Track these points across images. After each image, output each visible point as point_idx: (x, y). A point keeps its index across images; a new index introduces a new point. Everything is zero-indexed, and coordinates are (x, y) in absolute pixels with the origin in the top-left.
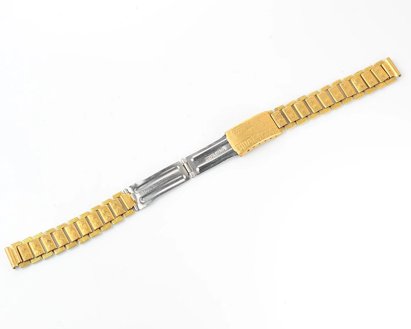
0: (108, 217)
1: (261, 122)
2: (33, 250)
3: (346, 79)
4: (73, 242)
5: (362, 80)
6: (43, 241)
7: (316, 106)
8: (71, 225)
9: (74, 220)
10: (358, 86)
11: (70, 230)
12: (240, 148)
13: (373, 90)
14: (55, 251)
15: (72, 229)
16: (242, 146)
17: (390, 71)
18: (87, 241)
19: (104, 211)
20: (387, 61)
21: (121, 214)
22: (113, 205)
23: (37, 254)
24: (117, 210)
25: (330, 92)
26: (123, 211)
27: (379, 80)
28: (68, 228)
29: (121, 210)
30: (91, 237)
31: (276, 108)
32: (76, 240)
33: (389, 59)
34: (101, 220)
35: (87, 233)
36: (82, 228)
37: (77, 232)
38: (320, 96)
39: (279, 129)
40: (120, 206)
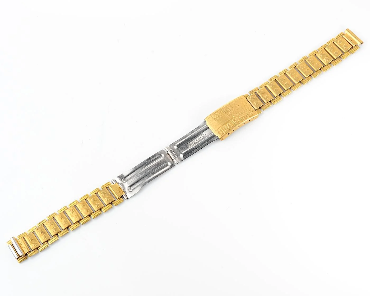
0: (98, 205)
1: (238, 106)
2: (29, 243)
3: (311, 55)
4: (64, 229)
5: (327, 53)
6: (37, 234)
7: (287, 84)
8: (61, 214)
9: (63, 209)
10: (324, 59)
11: (60, 219)
12: (220, 132)
13: (339, 61)
14: (49, 242)
15: (62, 217)
16: (222, 130)
17: (352, 41)
18: (78, 227)
19: (93, 199)
20: (347, 32)
21: (111, 202)
22: (102, 194)
23: (33, 247)
24: (105, 198)
25: (299, 69)
26: (112, 200)
27: (343, 50)
28: (58, 216)
29: (110, 199)
30: (82, 224)
31: (251, 91)
32: (67, 228)
33: (348, 30)
34: (89, 208)
35: (77, 220)
36: (72, 216)
37: (68, 219)
38: (289, 73)
39: (256, 110)
40: (108, 195)
